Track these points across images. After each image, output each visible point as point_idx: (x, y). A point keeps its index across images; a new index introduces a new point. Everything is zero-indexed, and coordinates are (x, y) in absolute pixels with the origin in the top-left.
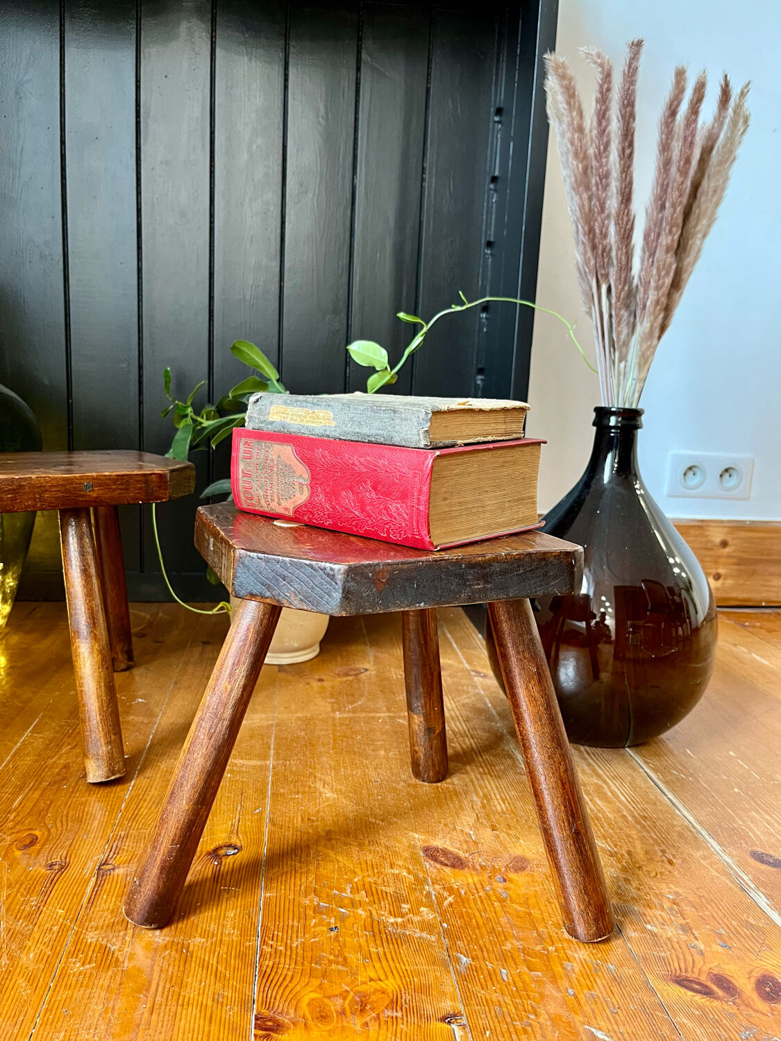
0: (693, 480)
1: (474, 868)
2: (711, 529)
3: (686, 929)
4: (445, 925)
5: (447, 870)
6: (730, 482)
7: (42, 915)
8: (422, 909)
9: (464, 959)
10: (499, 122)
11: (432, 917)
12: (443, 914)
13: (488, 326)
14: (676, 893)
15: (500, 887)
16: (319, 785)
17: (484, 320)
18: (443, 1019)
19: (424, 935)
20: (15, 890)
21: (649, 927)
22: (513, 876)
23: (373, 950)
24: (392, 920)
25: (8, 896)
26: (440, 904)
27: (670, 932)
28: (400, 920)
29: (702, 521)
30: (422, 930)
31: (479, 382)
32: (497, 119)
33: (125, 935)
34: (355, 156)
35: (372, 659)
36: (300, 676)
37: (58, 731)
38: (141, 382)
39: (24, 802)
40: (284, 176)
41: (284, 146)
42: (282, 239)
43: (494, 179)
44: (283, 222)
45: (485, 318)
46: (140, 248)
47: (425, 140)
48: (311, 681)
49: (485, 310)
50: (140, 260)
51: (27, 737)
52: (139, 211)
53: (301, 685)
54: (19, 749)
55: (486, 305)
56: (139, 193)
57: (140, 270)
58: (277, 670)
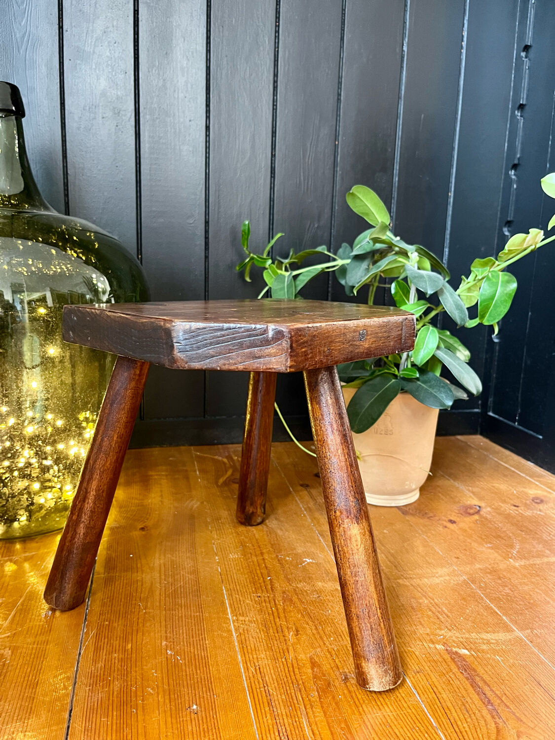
13: (518, 182)
17: (513, 177)
34: (405, 23)
35: (471, 495)
36: (428, 518)
37: (260, 611)
38: (207, 238)
39: (315, 728)
40: (342, 39)
41: (343, 10)
42: (339, 100)
43: (527, 48)
44: (340, 83)
45: (515, 175)
46: (208, 105)
47: (465, 10)
48: (445, 523)
49: (515, 167)
50: (208, 117)
51: (234, 621)
52: (208, 68)
53: (441, 529)
54: (241, 642)
55: (516, 162)
56: (208, 51)
57: (208, 128)
58: (400, 513)
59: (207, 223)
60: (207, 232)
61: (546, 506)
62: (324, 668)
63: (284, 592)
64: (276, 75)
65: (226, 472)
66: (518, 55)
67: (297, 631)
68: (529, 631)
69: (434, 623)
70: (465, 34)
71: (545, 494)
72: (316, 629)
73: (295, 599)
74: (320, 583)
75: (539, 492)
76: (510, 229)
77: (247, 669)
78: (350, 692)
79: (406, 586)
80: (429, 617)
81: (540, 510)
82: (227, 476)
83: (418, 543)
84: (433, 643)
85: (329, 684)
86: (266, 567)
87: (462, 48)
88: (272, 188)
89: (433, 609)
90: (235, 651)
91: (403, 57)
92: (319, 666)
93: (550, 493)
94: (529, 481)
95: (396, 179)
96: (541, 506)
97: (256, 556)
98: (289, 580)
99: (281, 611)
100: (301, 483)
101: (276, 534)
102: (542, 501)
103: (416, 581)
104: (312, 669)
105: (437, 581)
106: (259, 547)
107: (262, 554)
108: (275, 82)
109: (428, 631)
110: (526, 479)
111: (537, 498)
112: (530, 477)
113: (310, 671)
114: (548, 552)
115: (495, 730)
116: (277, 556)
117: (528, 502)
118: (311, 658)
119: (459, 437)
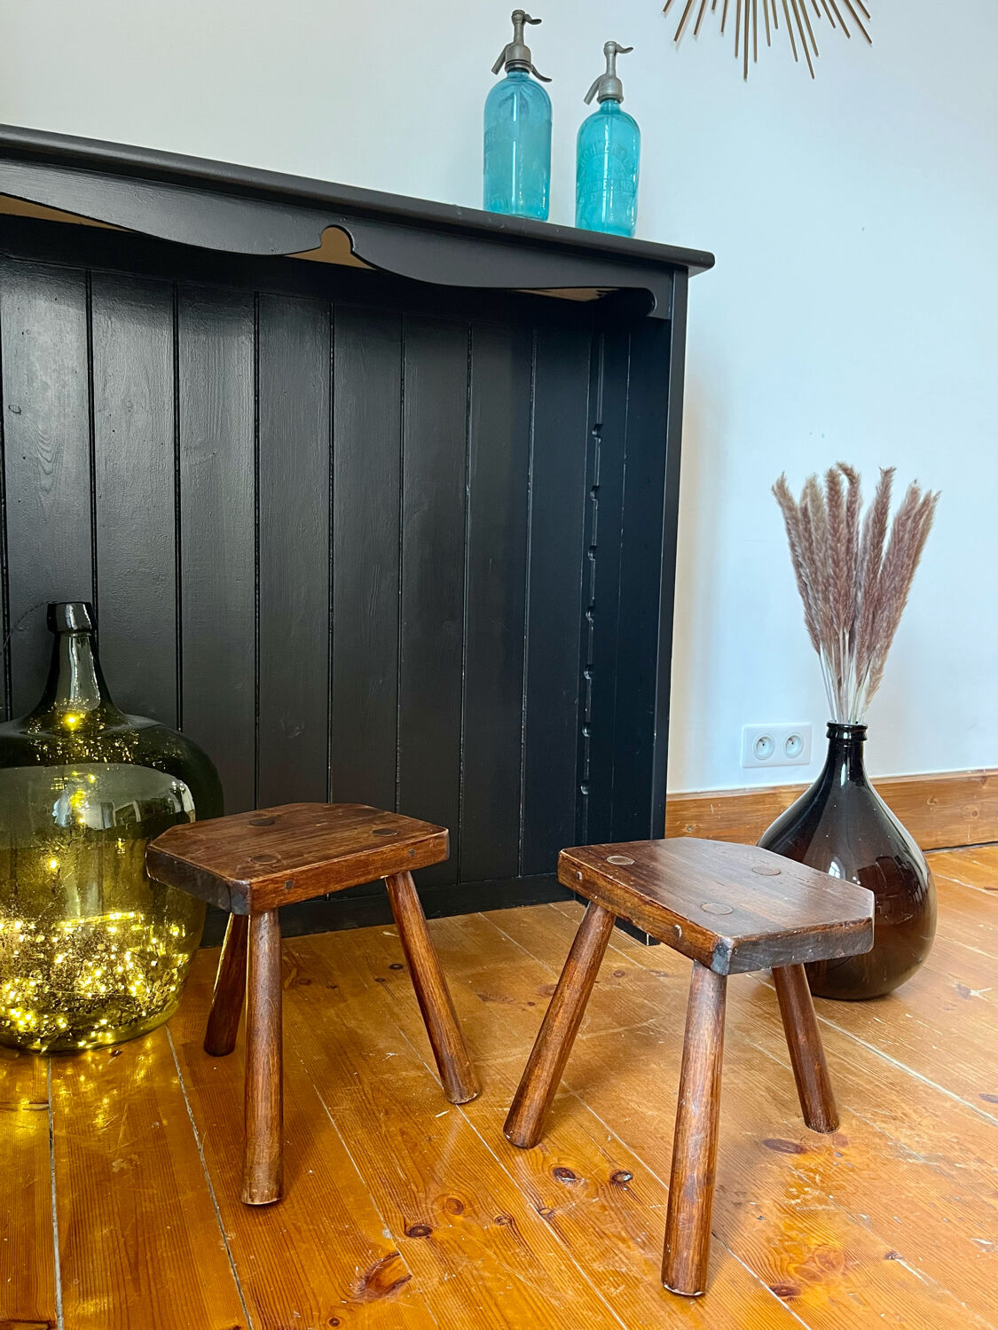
0: (765, 750)
1: (813, 1150)
2: (783, 795)
3: (980, 1160)
4: (831, 1197)
5: (796, 1156)
6: (795, 749)
7: (541, 1261)
8: (806, 1189)
9: (864, 1216)
10: (598, 436)
11: (817, 1193)
12: (822, 1189)
13: (594, 625)
14: (956, 1137)
15: (841, 1159)
16: (633, 1104)
17: (590, 619)
18: (887, 1257)
19: (824, 1206)
20: (495, 1247)
21: (958, 1165)
22: (843, 1150)
23: (800, 1226)
24: (793, 1202)
25: (495, 1253)
26: (815, 1183)
27: (973, 1165)
28: (799, 1201)
29: (774, 788)
30: (820, 1204)
31: (588, 678)
32: (594, 433)
33: (620, 1258)
34: (467, 467)
35: (554, 973)
36: (508, 1003)
37: (352, 1101)
38: (257, 703)
39: (407, 1172)
40: (401, 488)
41: (401, 459)
42: (400, 549)
43: (595, 488)
44: (400, 532)
45: (591, 617)
46: (257, 563)
47: (529, 450)
48: (523, 1006)
49: (591, 609)
50: (257, 575)
51: (329, 1111)
52: (257, 526)
53: (519, 1012)
54: (339, 1126)
55: (592, 604)
56: (257, 508)
57: (257, 586)
58: (480, 999)
59: (257, 687)
60: (257, 697)
61: (626, 979)
62: (412, 1135)
63: (371, 1084)
64: (331, 528)
65: (290, 972)
66: (588, 494)
67: (386, 1111)
68: (582, 1090)
69: (504, 1093)
70: (531, 474)
71: (629, 966)
72: (403, 1109)
73: (382, 1087)
74: (404, 1073)
75: (623, 965)
76: (591, 673)
77: (348, 1143)
78: (433, 1147)
79: (483, 1067)
80: (500, 1089)
81: (619, 984)
82: (292, 978)
83: (495, 1028)
84: (501, 1107)
85: (416, 1145)
86: (352, 1064)
87: (528, 488)
88: (330, 645)
89: (504, 1082)
90: (335, 1131)
91: (465, 501)
92: (407, 1134)
93: (633, 964)
94: (617, 953)
95: (465, 626)
96: (620, 980)
97: (340, 1056)
98: (374, 1073)
99: (370, 1097)
100: (376, 977)
101: (357, 1033)
102: (623, 974)
103: (491, 1062)
104: (402, 1136)
105: (510, 1059)
106: (342, 1047)
107: (346, 1053)
108: (331, 535)
109: (498, 1099)
110: (615, 951)
111: (619, 972)
112: (619, 949)
113: (400, 1138)
114: (615, 1023)
115: (542, 1159)
116: (360, 1054)
117: (609, 977)
118: (400, 1129)
119: (551, 905)
